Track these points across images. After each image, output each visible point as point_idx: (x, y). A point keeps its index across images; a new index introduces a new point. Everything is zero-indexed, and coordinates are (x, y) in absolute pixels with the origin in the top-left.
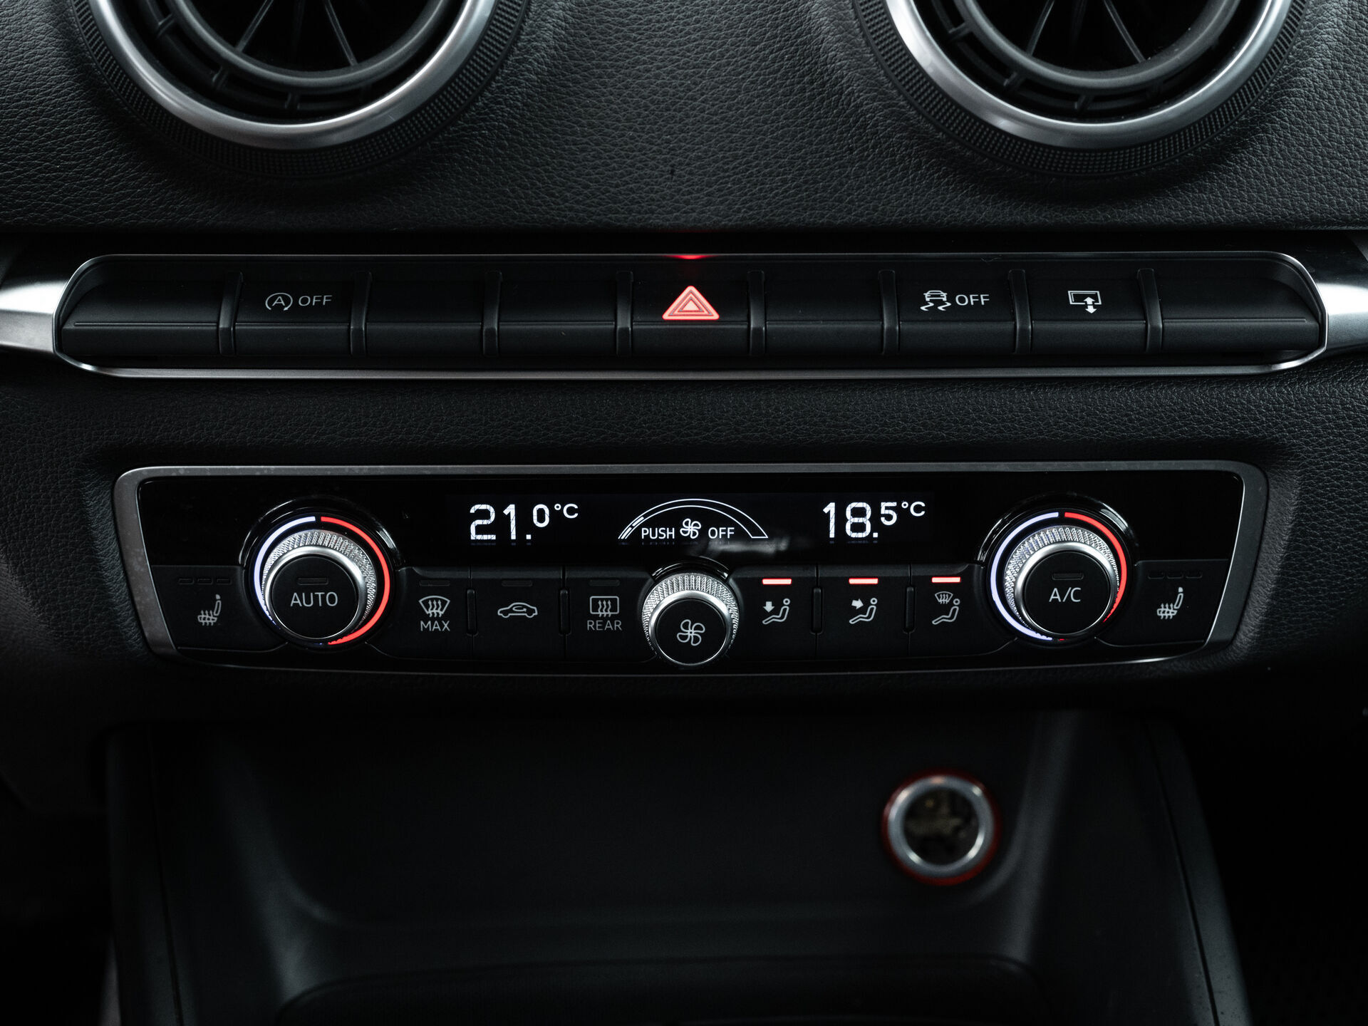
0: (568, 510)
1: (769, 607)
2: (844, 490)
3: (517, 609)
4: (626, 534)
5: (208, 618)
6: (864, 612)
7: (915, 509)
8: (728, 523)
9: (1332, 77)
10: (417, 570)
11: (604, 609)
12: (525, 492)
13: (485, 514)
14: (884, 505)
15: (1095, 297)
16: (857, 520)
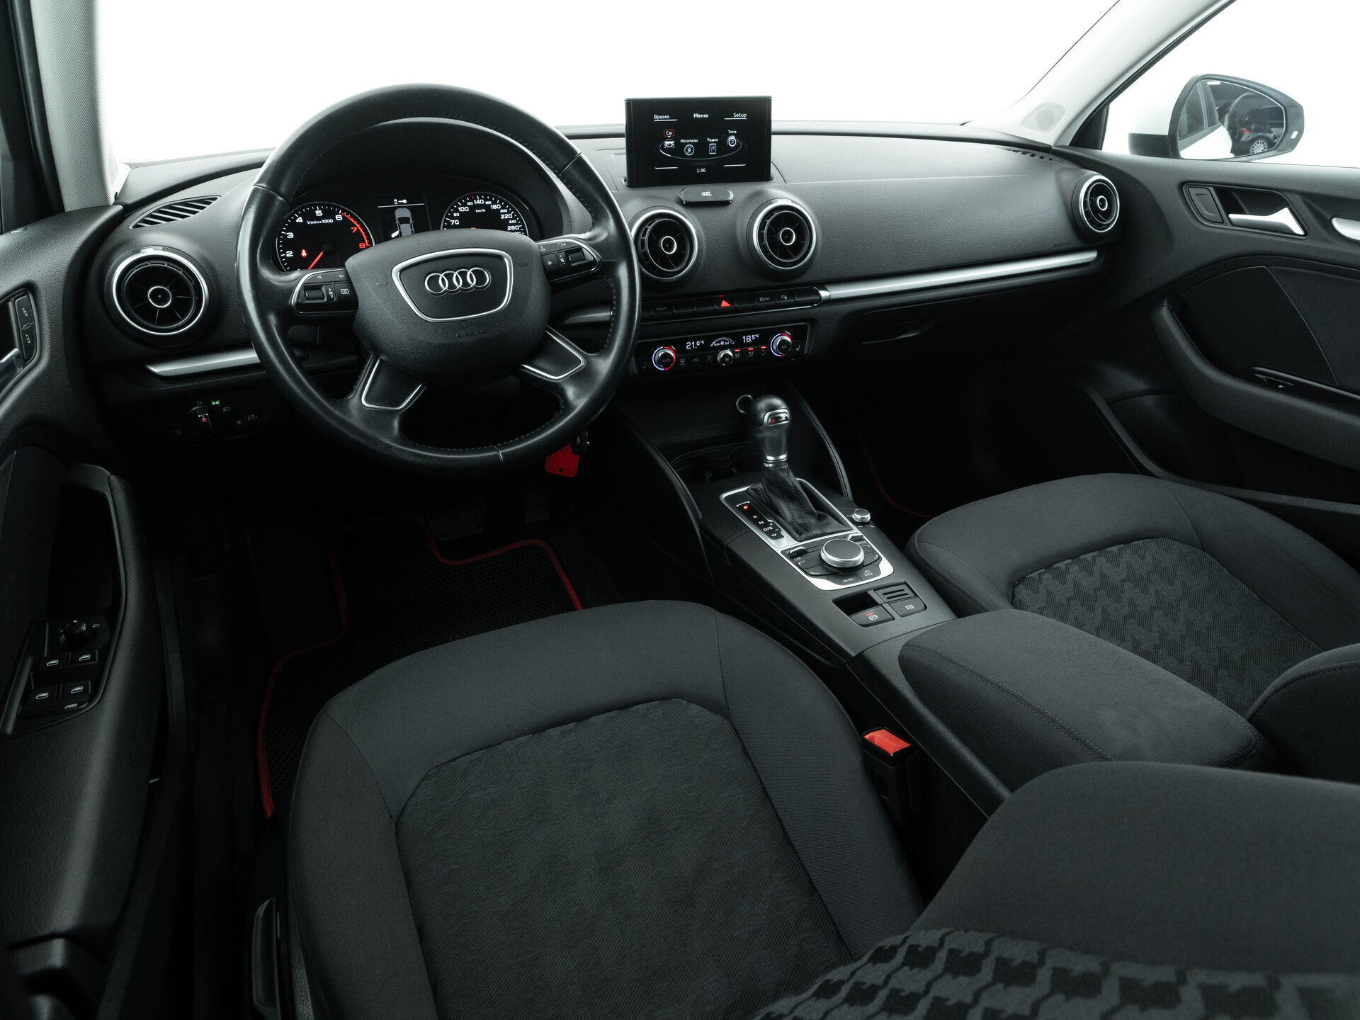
0: (703, 342)
2: (746, 334)
3: (696, 360)
4: (713, 345)
7: (757, 336)
8: (730, 341)
10: (681, 353)
11: (710, 358)
12: (694, 340)
13: (690, 344)
14: (752, 336)
15: (787, 297)
16: (748, 339)
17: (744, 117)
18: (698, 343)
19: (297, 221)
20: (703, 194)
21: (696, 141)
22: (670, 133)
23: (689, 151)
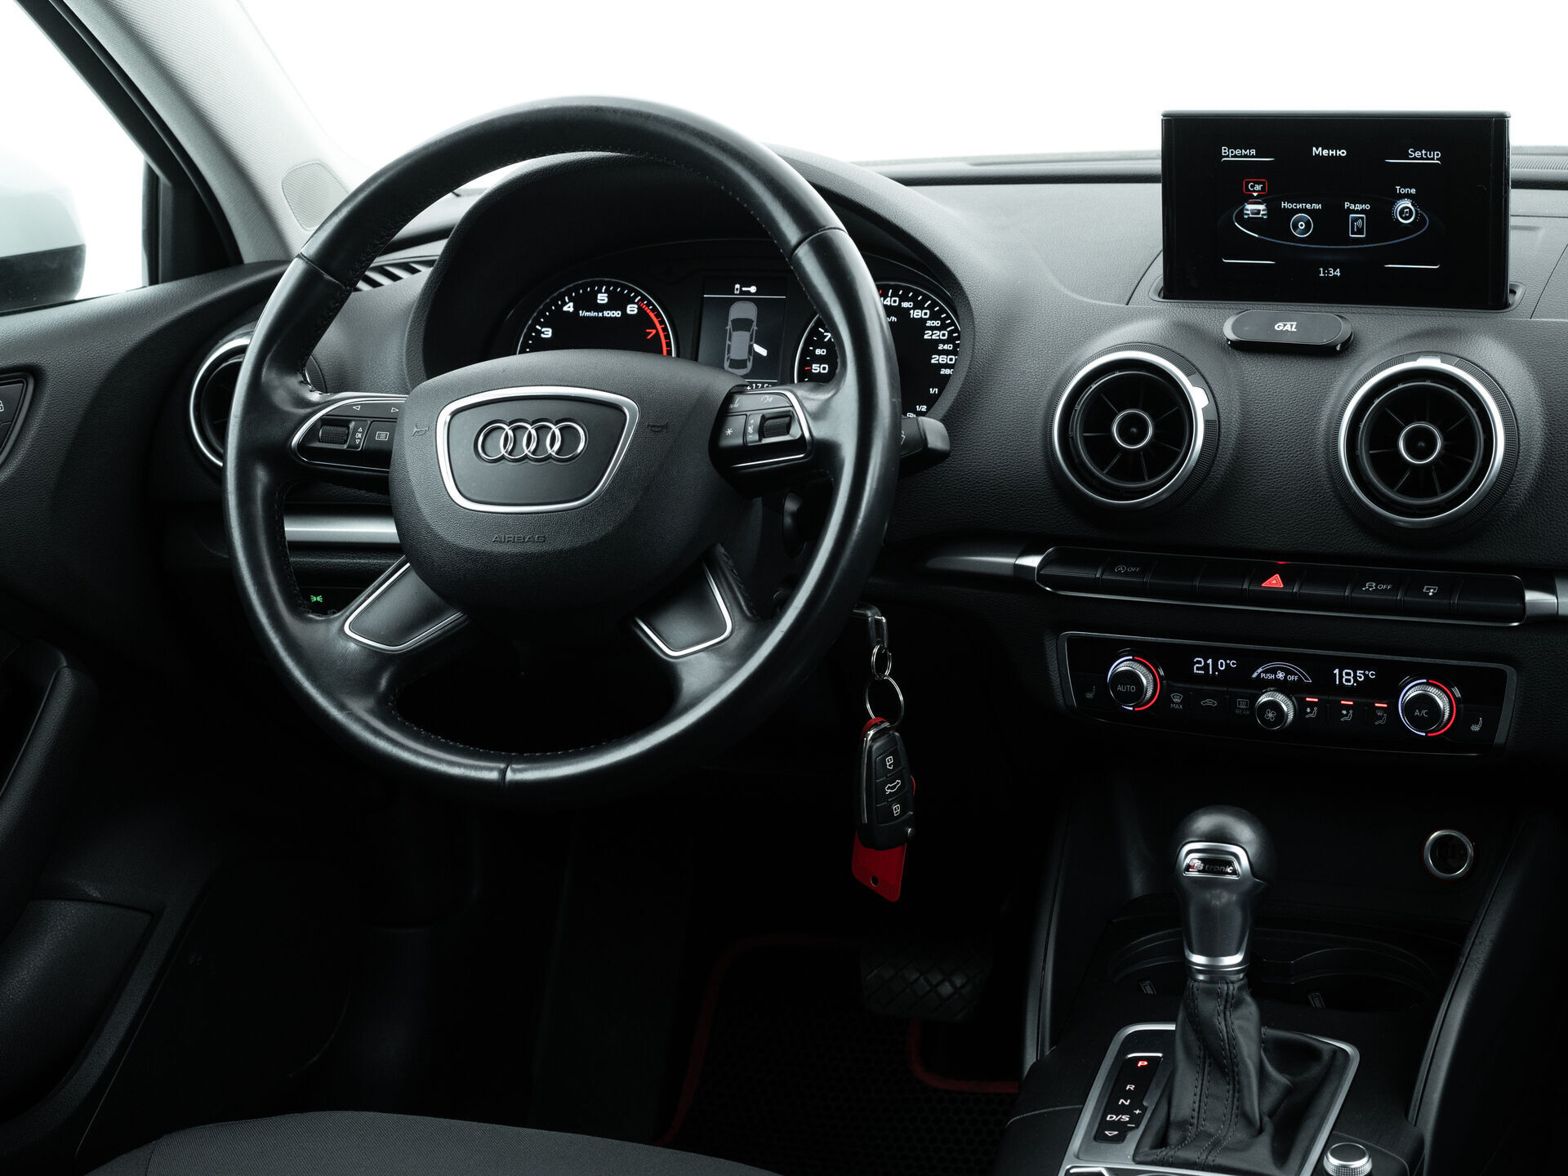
0: (1232, 663)
1: (1308, 710)
2: (1343, 664)
3: (1209, 702)
4: (1255, 675)
5: (1090, 695)
6: (1347, 716)
7: (1371, 674)
8: (1296, 674)
9: (1528, 504)
10: (1170, 682)
11: (1242, 704)
12: (1217, 654)
13: (1200, 662)
14: (1358, 672)
15: (1435, 589)
16: (1348, 677)
17: (1435, 158)
18: (1222, 665)
19: (565, 308)
20: (1280, 326)
21: (1318, 206)
22: (1258, 187)
23: (1301, 226)
